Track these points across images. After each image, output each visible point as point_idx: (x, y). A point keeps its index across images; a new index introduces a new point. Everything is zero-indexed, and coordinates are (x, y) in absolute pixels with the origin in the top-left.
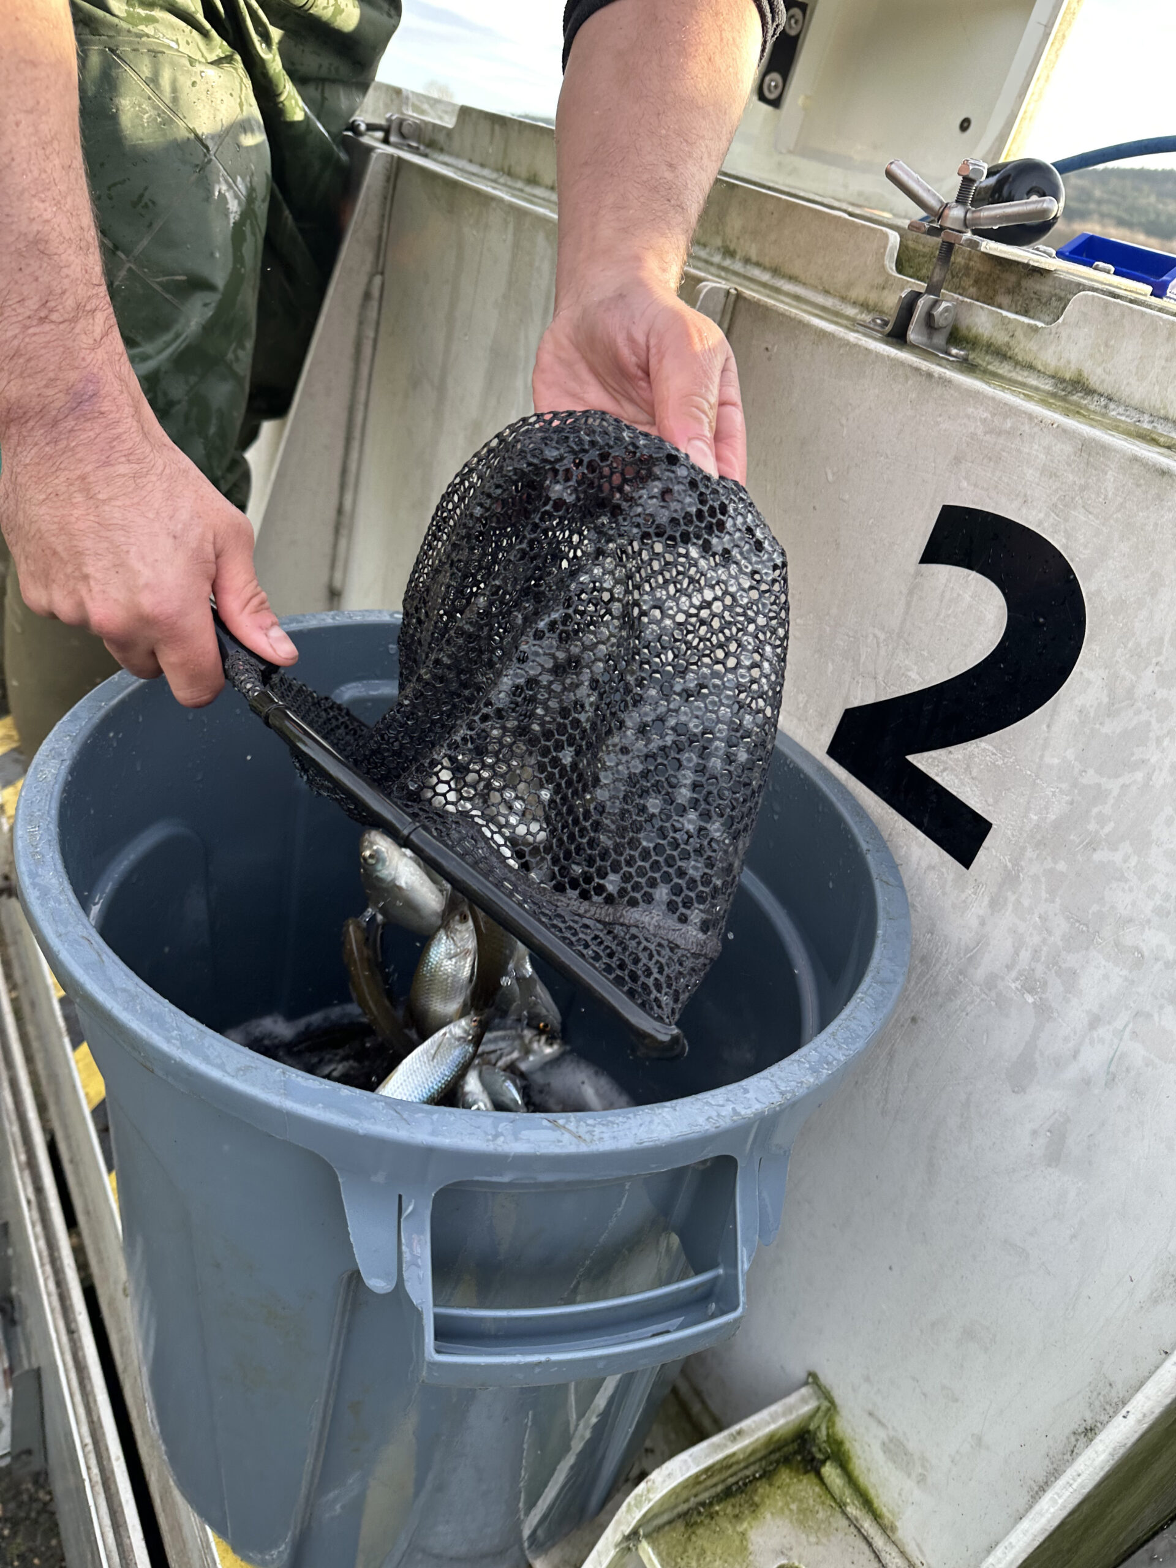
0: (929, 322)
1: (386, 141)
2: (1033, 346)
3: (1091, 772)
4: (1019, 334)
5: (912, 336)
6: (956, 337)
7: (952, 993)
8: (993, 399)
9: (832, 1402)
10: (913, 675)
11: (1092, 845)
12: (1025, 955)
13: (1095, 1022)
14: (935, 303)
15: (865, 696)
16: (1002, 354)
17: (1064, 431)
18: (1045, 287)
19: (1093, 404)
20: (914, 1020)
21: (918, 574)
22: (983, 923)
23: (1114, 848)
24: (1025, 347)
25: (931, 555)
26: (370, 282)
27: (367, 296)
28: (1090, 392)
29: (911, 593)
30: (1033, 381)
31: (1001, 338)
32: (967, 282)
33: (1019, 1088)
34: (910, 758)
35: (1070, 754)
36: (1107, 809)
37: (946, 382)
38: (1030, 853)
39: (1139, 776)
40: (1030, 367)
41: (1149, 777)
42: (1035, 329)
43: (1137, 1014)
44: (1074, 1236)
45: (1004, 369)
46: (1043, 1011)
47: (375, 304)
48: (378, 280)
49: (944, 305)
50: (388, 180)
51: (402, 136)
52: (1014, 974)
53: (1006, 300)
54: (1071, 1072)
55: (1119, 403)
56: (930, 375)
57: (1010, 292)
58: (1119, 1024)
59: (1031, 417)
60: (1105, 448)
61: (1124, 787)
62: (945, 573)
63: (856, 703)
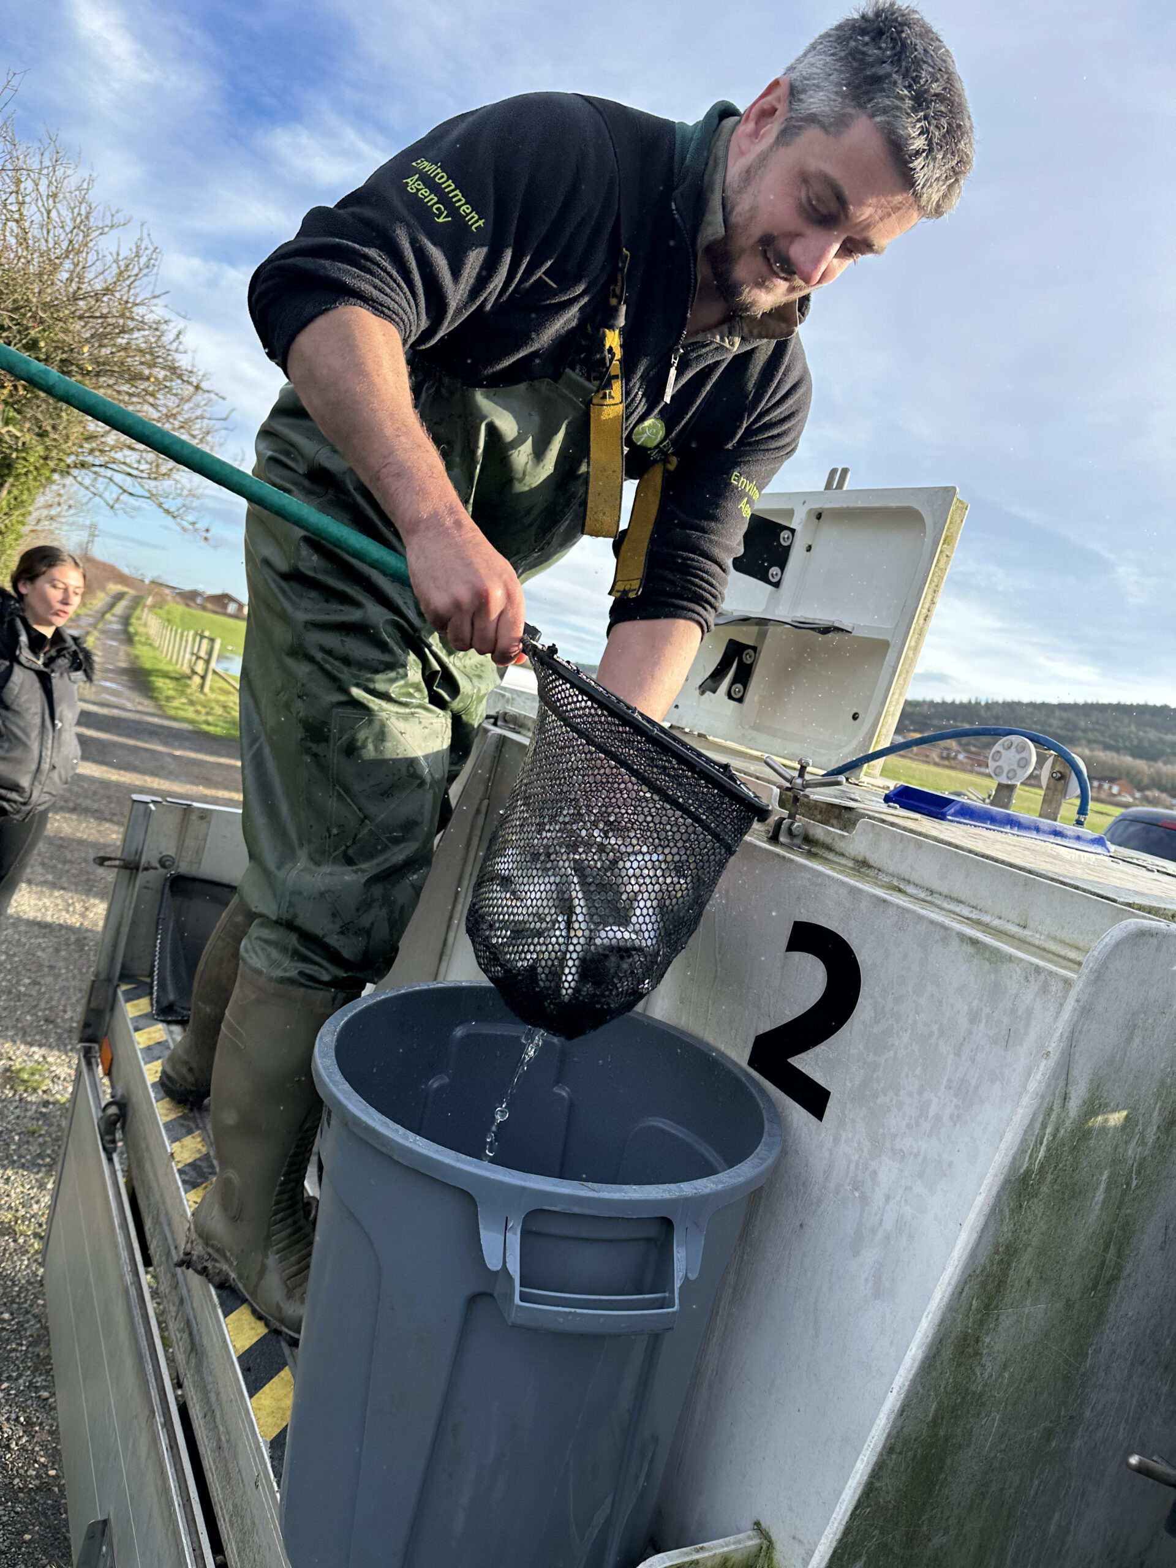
0: (790, 833)
1: (495, 724)
2: (843, 844)
3: (871, 1055)
4: (836, 839)
5: (782, 839)
6: (807, 839)
7: (820, 1201)
8: (812, 869)
9: (770, 1541)
10: (787, 1012)
11: (875, 1096)
12: (852, 1166)
13: (888, 1199)
14: (792, 824)
15: (765, 1027)
16: (830, 849)
17: (843, 883)
18: (852, 816)
19: (872, 873)
20: (801, 1225)
21: (786, 957)
22: (831, 1154)
23: (885, 1095)
24: (839, 845)
25: (790, 948)
26: (481, 803)
27: (478, 811)
28: (870, 867)
29: (783, 968)
30: (844, 861)
31: (829, 840)
32: (816, 812)
33: (856, 1253)
34: (789, 1060)
35: (861, 1047)
36: (880, 1074)
37: (791, 861)
38: (849, 1106)
39: (892, 1053)
40: (842, 855)
41: (896, 1053)
42: (843, 836)
43: (906, 1188)
44: (892, 1343)
45: (831, 856)
46: (864, 1200)
47: (482, 817)
48: (486, 802)
49: (796, 824)
50: (497, 747)
51: (505, 721)
52: (848, 1181)
53: (834, 822)
54: (880, 1235)
55: (883, 872)
56: (784, 857)
57: (836, 818)
58: (898, 1198)
59: (829, 877)
60: (860, 891)
61: (886, 1060)
62: (798, 956)
63: (761, 1032)
